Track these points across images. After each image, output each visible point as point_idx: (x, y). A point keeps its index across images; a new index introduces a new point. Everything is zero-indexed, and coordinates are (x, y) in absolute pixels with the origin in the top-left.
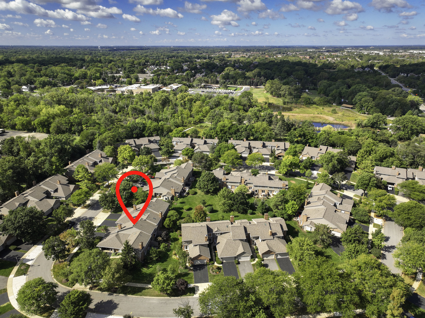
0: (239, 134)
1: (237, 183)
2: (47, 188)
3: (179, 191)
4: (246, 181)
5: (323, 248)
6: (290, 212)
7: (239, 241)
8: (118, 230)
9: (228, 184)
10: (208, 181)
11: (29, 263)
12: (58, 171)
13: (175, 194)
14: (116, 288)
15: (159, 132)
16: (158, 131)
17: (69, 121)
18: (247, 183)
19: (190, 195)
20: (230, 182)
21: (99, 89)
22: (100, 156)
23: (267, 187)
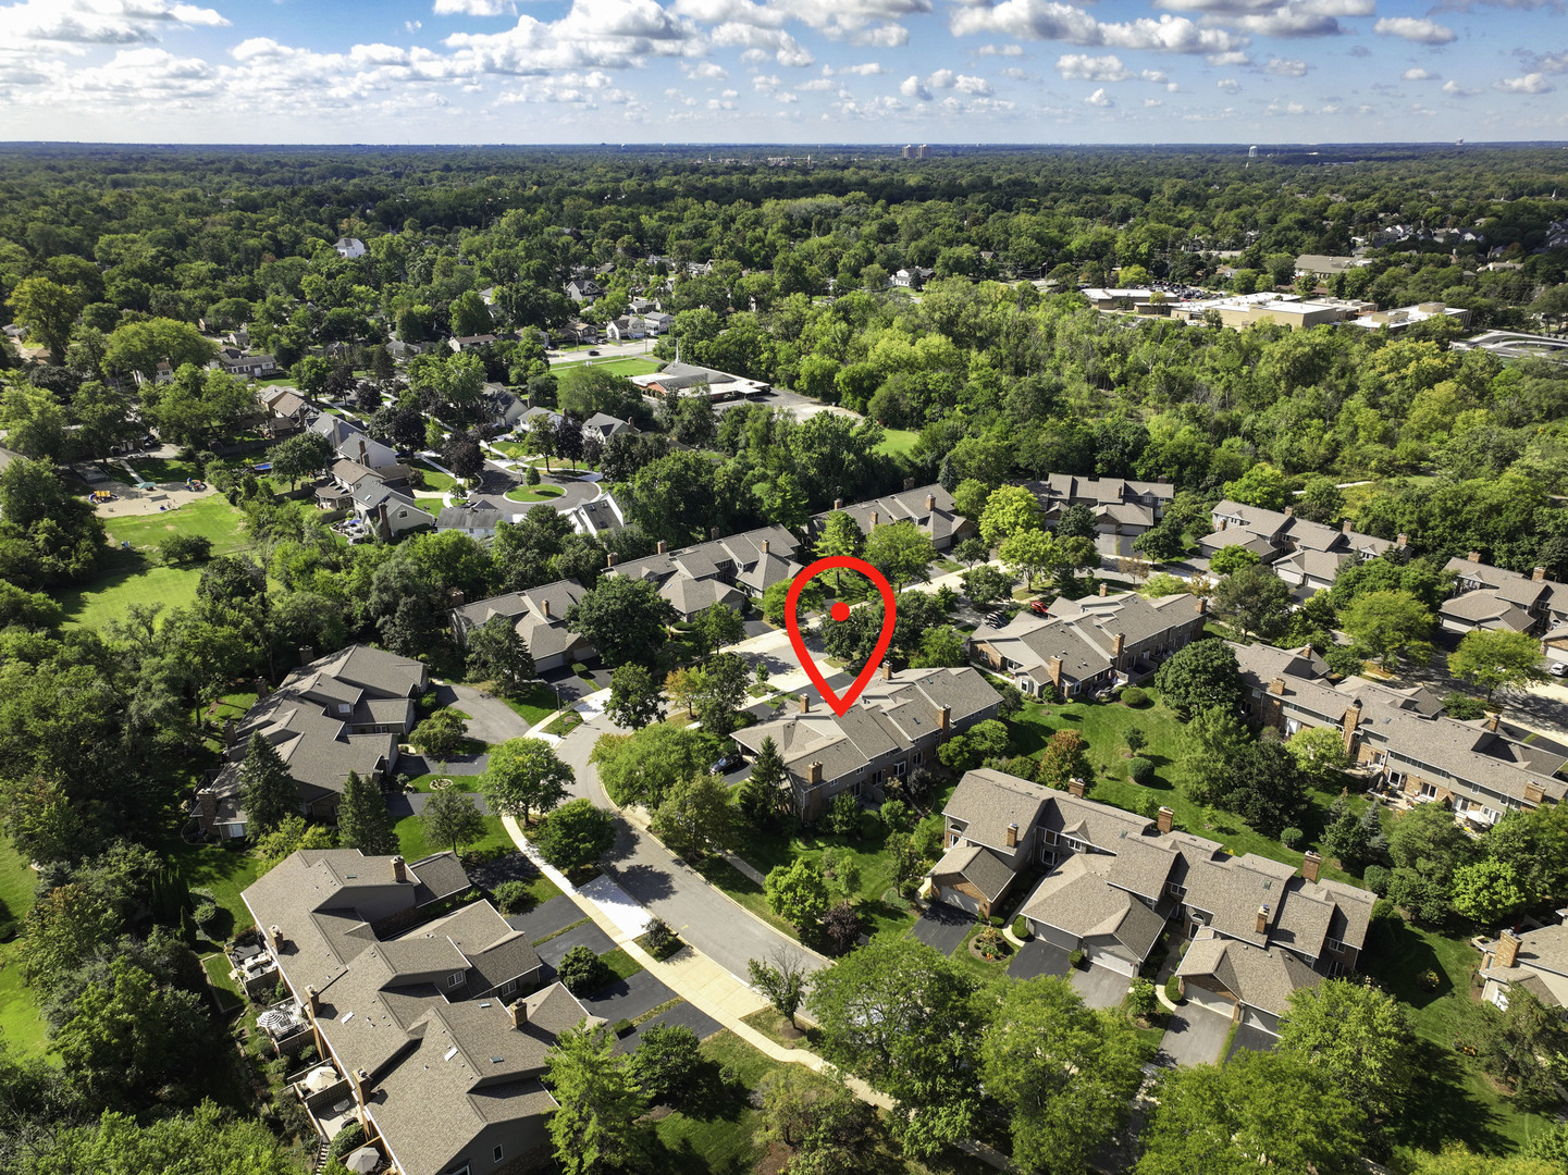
0: (1525, 543)
1: (1327, 719)
2: (733, 556)
3: (1083, 676)
4: (1368, 721)
5: (1504, 1100)
6: (1462, 904)
7: (1127, 895)
8: (799, 713)
9: (1287, 711)
10: (1194, 672)
11: (585, 716)
12: (785, 516)
13: (1060, 681)
14: (702, 856)
15: (1187, 472)
16: (1183, 466)
17: (926, 384)
18: (1367, 734)
19: (1120, 706)
20: (1296, 707)
21: (1115, 299)
22: (928, 506)
23: (1449, 776)
